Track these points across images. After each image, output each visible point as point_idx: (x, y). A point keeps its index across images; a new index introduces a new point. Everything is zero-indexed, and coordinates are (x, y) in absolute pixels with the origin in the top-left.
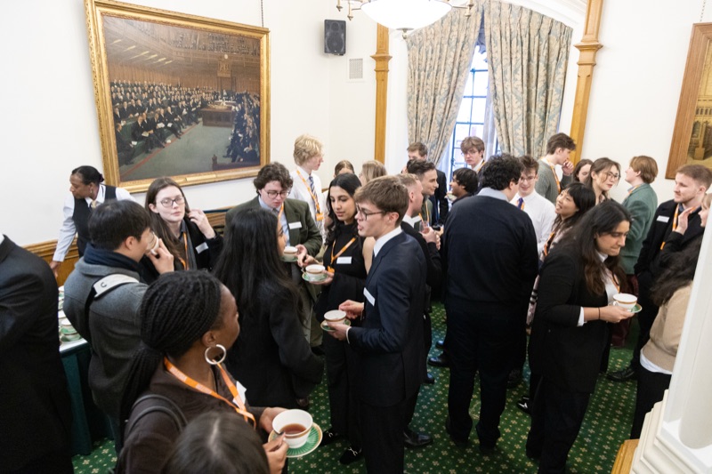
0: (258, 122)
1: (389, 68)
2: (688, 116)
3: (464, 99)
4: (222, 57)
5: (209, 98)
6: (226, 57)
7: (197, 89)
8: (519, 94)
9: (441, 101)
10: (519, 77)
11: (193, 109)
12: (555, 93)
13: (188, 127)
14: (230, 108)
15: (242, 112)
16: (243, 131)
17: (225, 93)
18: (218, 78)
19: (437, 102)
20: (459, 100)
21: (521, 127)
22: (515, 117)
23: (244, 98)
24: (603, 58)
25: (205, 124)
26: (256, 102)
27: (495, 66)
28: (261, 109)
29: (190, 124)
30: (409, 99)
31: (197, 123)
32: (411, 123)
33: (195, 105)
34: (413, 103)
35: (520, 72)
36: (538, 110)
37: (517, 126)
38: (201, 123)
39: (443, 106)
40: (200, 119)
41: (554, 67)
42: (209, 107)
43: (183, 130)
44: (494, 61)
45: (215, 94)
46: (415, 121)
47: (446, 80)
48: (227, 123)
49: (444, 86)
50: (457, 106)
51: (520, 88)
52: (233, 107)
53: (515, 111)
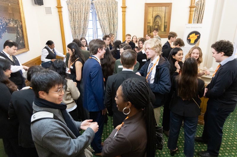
0: (22, 31)
1: (62, 11)
2: (146, 24)
3: (89, 21)
4: (8, 5)
5: (8, 22)
6: (10, 5)
7: (4, 18)
8: (106, 19)
9: (82, 22)
10: (106, 15)
11: (4, 26)
12: (116, 19)
13: (3, 34)
14: (14, 25)
15: (17, 27)
16: (19, 35)
17: (12, 20)
18: (9, 13)
19: (81, 22)
20: (88, 21)
21: (108, 28)
22: (106, 26)
23: (17, 21)
24: (127, 10)
25: (8, 33)
26: (21, 23)
27: (98, 11)
28: (23, 26)
29: (4, 33)
30: (71, 21)
31: (6, 32)
32: (73, 29)
33: (4, 24)
34: (72, 22)
35: (105, 13)
36: (112, 24)
37: (107, 28)
38: (7, 32)
39: (83, 23)
40: (6, 30)
41: (114, 12)
42: (8, 26)
43: (2, 35)
44: (98, 10)
45: (9, 20)
46: (74, 28)
47: (83, 15)
48: (14, 32)
49: (83, 17)
50: (88, 23)
51: (106, 18)
52: (15, 25)
53: (106, 24)
